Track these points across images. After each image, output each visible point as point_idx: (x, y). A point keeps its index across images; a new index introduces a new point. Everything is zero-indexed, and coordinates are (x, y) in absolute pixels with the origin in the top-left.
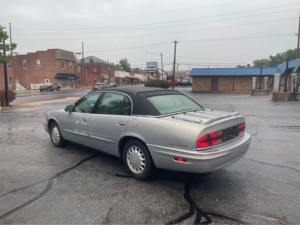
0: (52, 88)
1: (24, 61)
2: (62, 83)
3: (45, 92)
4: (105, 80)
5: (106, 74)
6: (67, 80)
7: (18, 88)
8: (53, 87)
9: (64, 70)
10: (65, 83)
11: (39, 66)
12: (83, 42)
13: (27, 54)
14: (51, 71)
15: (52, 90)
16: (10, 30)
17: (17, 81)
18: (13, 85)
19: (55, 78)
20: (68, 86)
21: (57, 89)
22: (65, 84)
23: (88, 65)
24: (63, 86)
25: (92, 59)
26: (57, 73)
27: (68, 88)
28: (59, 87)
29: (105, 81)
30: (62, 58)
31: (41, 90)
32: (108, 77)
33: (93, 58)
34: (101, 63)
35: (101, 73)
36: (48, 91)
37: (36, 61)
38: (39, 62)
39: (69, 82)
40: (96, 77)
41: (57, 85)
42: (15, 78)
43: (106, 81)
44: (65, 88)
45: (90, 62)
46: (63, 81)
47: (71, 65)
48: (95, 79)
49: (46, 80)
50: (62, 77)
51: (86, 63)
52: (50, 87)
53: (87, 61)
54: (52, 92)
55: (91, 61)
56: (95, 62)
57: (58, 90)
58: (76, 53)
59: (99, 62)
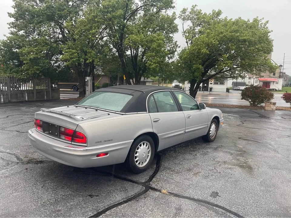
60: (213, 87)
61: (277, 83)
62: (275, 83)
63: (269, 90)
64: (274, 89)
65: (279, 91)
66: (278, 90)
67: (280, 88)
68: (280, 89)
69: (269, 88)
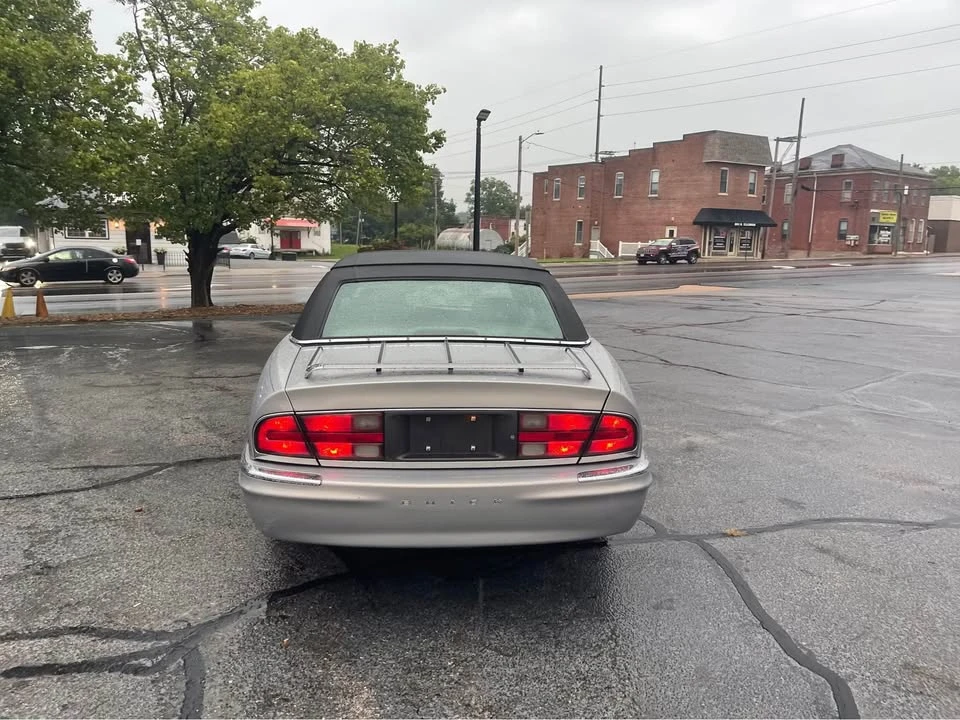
0: (673, 255)
1: (620, 176)
2: (712, 240)
3: (650, 266)
4: (882, 232)
5: (889, 206)
6: (732, 231)
7: (595, 253)
8: (675, 251)
9: (724, 199)
10: (725, 240)
11: (655, 187)
12: (804, 99)
13: (627, 154)
14: (687, 201)
15: (673, 261)
16: (601, 86)
17: (596, 233)
18: (585, 245)
19: (695, 223)
20: (731, 250)
21: (687, 258)
22: (725, 244)
23: (823, 177)
24: (714, 249)
25: (841, 157)
26: (703, 209)
27: (732, 256)
28: (695, 253)
29: (880, 236)
30: (723, 159)
31: (643, 260)
32: (894, 219)
33: (847, 150)
34: (874, 169)
35: (868, 205)
36: (659, 263)
37: (648, 174)
38: (655, 177)
39: (736, 238)
40: (844, 220)
41: (689, 245)
42: (592, 224)
43: (885, 234)
44: (721, 255)
45: (832, 167)
46: (717, 233)
47: (751, 180)
48: (844, 226)
49: (668, 229)
50: (715, 221)
51: (817, 173)
52: (665, 253)
53: (820, 166)
54: (673, 268)
55: (838, 162)
56: (852, 164)
57: (690, 263)
58: (778, 140)
59: (864, 166)
60: (168, 250)
61: (318, 233)
62: (312, 233)
63: (299, 253)
64: (311, 252)
65: (326, 255)
66: (321, 252)
67: (328, 248)
68: (326, 251)
69: (299, 247)
